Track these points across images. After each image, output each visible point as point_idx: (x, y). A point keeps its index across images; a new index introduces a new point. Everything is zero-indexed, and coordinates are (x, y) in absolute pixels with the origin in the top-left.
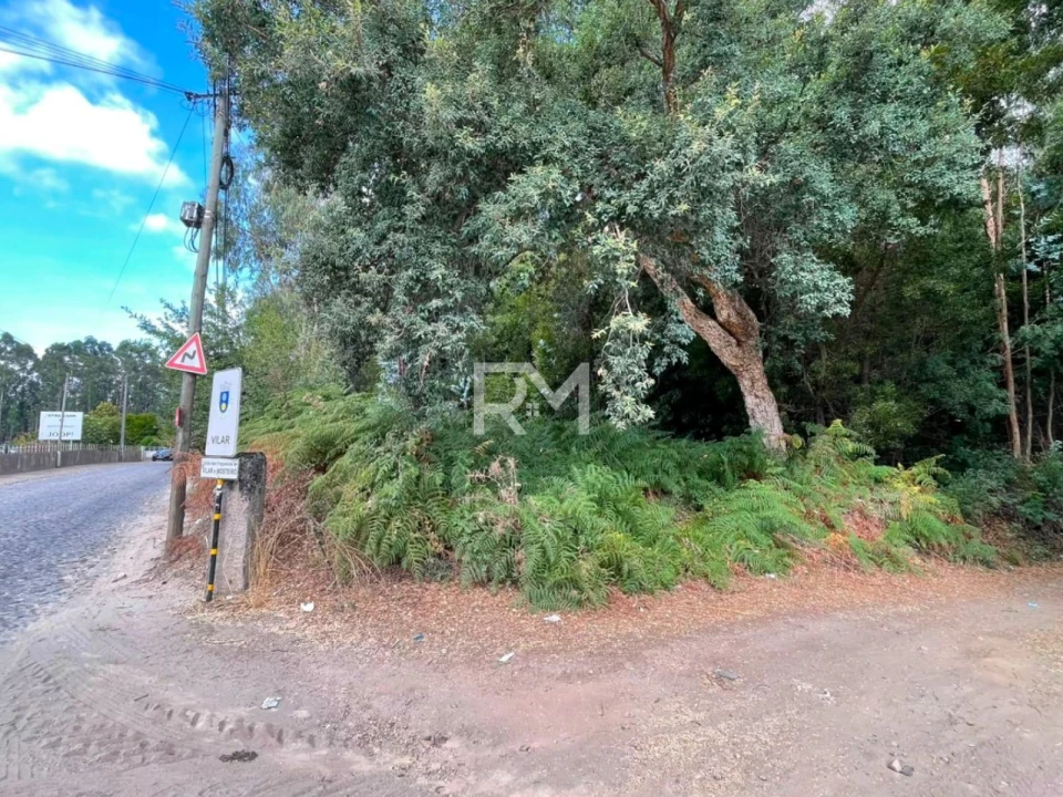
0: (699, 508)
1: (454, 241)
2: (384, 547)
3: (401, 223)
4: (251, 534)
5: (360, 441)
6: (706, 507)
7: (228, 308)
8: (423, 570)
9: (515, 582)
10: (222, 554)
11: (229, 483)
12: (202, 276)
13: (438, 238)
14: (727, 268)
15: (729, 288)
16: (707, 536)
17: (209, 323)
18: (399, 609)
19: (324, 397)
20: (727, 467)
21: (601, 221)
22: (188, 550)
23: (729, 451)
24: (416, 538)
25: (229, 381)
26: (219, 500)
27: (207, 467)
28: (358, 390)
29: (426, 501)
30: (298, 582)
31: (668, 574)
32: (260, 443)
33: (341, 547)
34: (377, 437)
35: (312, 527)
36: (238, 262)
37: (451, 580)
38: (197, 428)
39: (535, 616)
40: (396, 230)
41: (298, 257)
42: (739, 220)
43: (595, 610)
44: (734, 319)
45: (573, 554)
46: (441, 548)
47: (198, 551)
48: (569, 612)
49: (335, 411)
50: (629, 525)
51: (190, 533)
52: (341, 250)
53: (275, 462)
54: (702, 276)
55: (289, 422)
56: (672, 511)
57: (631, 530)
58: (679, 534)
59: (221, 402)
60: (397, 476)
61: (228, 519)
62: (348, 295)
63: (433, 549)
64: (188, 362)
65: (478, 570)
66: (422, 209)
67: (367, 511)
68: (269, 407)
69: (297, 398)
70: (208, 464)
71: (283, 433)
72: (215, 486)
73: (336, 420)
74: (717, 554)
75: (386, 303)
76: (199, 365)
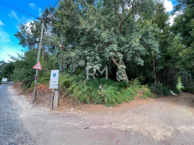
2: (83, 99)
5: (74, 82)
10: (54, 101)
25: (55, 72)
33: (77, 99)
34: (77, 81)
46: (90, 99)
58: (121, 95)
59: (54, 75)
61: (55, 96)
64: (37, 67)
70: (51, 86)
72: (53, 90)
74: (126, 98)
76: (40, 68)
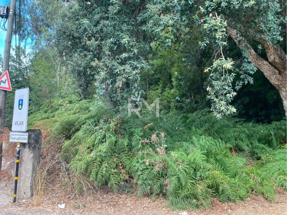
0: (259, 159)
1: (133, 23)
2: (99, 176)
3: (107, 15)
4: (34, 170)
5: (87, 124)
6: (263, 158)
7: (21, 58)
8: (118, 188)
9: (164, 195)
10: (20, 179)
11: (23, 145)
12: (9, 42)
13: (125, 22)
14: (274, 33)
15: (275, 44)
16: (263, 173)
17: (12, 65)
18: (107, 208)
19: (69, 101)
20: (273, 137)
21: (208, 11)
22: (4, 177)
23: (274, 129)
24: (115, 172)
25: (23, 94)
26: (19, 153)
27: (13, 137)
28: (85, 98)
29: (120, 154)
30: (57, 194)
31: (243, 192)
32: (38, 125)
33: (78, 176)
34: (95, 122)
35: (64, 166)
36: (25, 35)
37: (132, 193)
38: (7, 117)
39: (175, 212)
40: (104, 19)
41: (55, 32)
42: (281, 8)
43: (205, 210)
44: (277, 60)
45: (193, 181)
46: (127, 177)
47: (9, 178)
48: (192, 211)
49: (75, 109)
50: (223, 167)
51: (5, 169)
52: (77, 29)
53: (45, 134)
54: (261, 39)
55: (52, 114)
56: (244, 160)
57: (223, 170)
58: (248, 172)
59: (19, 105)
60: (106, 141)
61: (23, 163)
62: (81, 52)
63: (123, 177)
64: (2, 85)
65: (146, 189)
66: (118, 8)
67: (90, 159)
68: (42, 107)
69: (56, 102)
70: (13, 135)
71: (49, 120)
72: (16, 146)
73: (75, 113)
74: (269, 182)
75: (99, 55)
76: (8, 87)
